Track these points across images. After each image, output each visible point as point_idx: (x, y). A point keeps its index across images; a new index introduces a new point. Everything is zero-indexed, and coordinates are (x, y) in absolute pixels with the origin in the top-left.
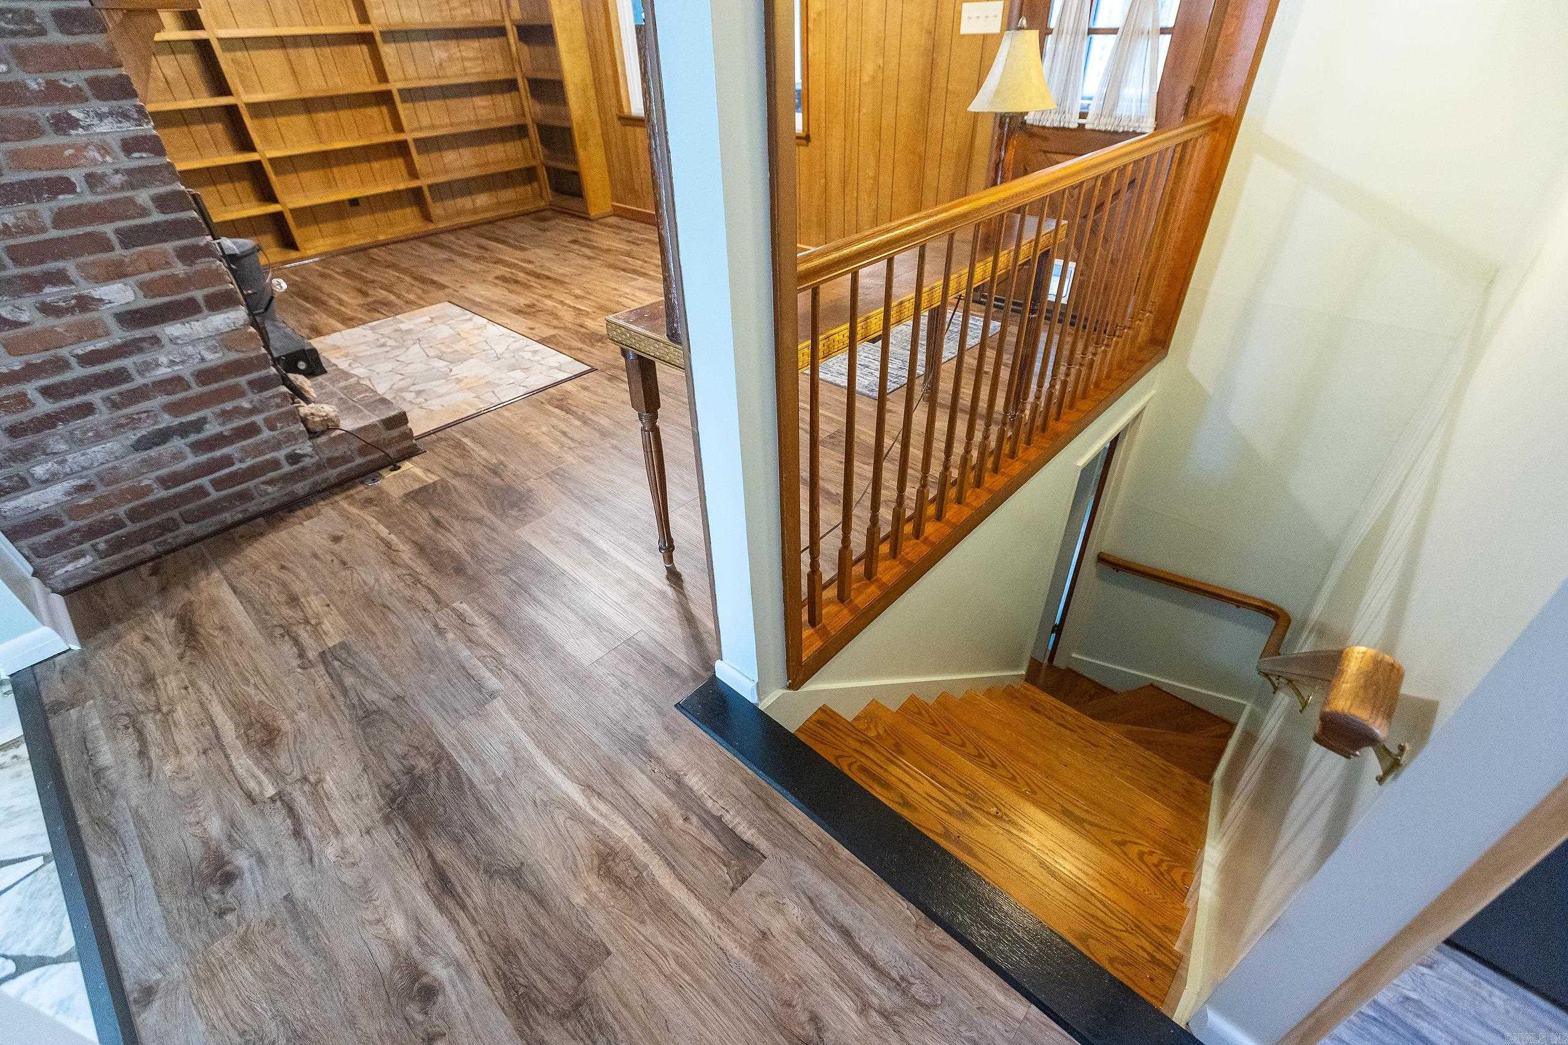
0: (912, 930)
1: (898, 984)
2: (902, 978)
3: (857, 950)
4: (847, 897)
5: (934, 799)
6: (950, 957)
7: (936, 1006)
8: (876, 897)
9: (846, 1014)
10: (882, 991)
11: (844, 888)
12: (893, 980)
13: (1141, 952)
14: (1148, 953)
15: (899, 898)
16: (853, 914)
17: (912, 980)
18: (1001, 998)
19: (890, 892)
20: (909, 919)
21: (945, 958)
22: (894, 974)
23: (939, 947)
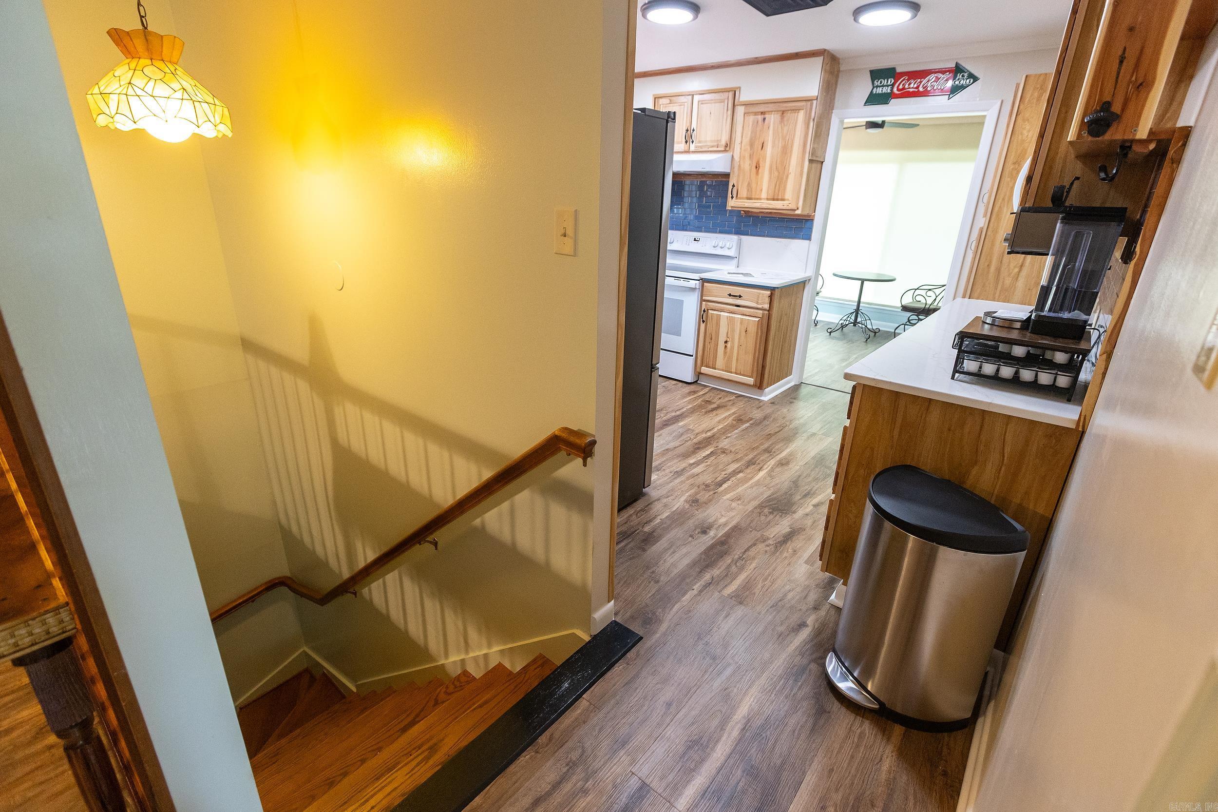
0: (539, 756)
1: (570, 768)
2: (567, 765)
3: (549, 794)
4: (512, 800)
5: (412, 770)
6: (557, 735)
7: (583, 747)
8: (514, 779)
9: (588, 804)
10: (574, 778)
11: (507, 800)
12: (568, 770)
13: (537, 670)
14: (538, 667)
15: (517, 762)
16: (525, 795)
17: (569, 759)
18: (579, 711)
19: (512, 768)
20: (531, 757)
21: (557, 737)
22: (565, 770)
23: (550, 740)
